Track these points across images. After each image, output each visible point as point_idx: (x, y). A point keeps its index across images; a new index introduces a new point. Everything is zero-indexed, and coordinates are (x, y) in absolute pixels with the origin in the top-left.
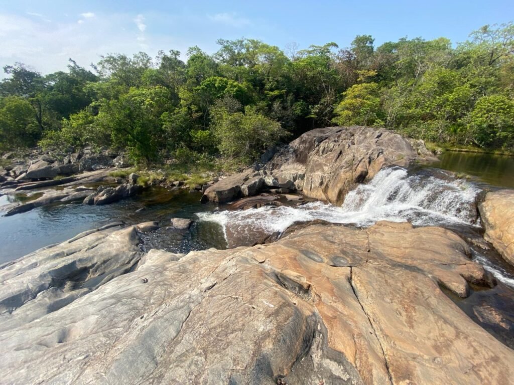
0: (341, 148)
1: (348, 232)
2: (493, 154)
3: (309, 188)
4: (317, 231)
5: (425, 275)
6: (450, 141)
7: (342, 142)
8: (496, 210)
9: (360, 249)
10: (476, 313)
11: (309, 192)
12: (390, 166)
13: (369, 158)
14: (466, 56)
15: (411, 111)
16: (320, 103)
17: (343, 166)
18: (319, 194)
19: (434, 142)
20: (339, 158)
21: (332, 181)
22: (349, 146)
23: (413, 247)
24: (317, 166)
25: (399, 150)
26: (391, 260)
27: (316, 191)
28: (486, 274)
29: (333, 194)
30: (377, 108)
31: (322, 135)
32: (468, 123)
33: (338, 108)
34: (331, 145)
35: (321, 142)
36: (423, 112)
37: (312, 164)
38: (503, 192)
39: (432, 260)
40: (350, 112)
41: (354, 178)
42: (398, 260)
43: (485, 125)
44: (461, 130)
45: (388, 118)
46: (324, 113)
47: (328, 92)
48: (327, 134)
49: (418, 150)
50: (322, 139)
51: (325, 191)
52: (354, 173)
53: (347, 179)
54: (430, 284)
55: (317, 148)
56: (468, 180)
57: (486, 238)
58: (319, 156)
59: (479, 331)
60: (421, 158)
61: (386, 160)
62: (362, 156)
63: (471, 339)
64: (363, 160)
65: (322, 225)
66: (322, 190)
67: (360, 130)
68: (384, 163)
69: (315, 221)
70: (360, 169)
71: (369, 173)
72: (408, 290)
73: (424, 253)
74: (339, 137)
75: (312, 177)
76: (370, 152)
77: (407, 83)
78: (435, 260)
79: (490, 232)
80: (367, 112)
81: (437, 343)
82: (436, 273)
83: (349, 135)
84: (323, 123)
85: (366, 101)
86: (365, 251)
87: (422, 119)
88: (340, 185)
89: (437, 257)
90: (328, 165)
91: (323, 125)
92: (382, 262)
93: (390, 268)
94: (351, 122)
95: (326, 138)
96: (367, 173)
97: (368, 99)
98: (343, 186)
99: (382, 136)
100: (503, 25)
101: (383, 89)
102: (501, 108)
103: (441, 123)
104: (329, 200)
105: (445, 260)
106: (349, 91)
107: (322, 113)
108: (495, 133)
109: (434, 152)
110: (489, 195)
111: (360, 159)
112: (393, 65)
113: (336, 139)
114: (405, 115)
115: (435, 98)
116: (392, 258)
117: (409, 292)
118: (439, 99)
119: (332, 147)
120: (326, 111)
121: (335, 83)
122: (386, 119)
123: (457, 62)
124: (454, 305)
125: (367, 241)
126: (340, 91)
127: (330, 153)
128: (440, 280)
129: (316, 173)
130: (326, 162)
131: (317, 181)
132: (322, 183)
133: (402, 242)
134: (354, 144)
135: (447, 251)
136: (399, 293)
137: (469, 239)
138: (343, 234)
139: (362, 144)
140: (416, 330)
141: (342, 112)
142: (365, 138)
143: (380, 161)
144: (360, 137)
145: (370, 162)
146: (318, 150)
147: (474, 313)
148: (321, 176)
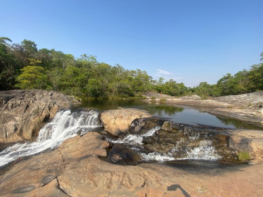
0: (27, 103)
1: (47, 156)
2: (98, 99)
3: (5, 136)
4: (22, 167)
5: (92, 156)
6: (83, 95)
7: (27, 99)
8: (105, 119)
9: (58, 163)
10: (112, 160)
11: (5, 139)
12: (61, 110)
13: (49, 107)
14: (81, 63)
15: (65, 83)
16: (2, 73)
17: (32, 114)
18: (15, 138)
19: (78, 96)
20: (27, 110)
21: (25, 126)
22: (33, 102)
23: (84, 146)
24: (8, 118)
25: (64, 101)
26: (77, 158)
27: (12, 137)
28: (110, 143)
29: (28, 134)
30: (46, 80)
31: (9, 95)
32: (88, 88)
33: (19, 78)
34: (19, 102)
35: (9, 100)
36: (70, 84)
37: (3, 117)
38: (105, 112)
39: (93, 148)
40: (29, 81)
41: (41, 120)
42: (80, 156)
43: (93, 89)
44: (86, 91)
45: (54, 86)
46: (7, 80)
47: (8, 67)
48: (13, 95)
49: (73, 100)
50: (9, 98)
51: (21, 134)
52: (41, 117)
53: (36, 122)
54: (96, 159)
55: (6, 105)
56: (94, 110)
57: (105, 130)
58: (9, 110)
59: (116, 166)
60: (75, 104)
61: (58, 107)
62: (44, 107)
63: (116, 172)
64: (45, 109)
65: (25, 161)
66: (18, 134)
67: (38, 92)
68: (58, 108)
69: (17, 160)
70: (44, 114)
71: (51, 115)
72: (89, 169)
73: (89, 147)
74: (24, 96)
75: (5, 127)
76: (48, 103)
77: (60, 70)
78: (94, 147)
79: (106, 127)
80: (41, 82)
81: (107, 185)
82: (96, 153)
83: (31, 95)
84: (7, 87)
85: (38, 76)
86: (61, 162)
87: (71, 87)
88: (32, 127)
89: (94, 145)
90: (19, 115)
91: (8, 88)
92: (73, 162)
93: (78, 163)
94: (31, 87)
95: (13, 98)
96: (49, 116)
97: (39, 75)
98: (35, 127)
99: (53, 95)
100: (90, 55)
101: (47, 71)
102: (96, 83)
103: (78, 88)
104: (26, 140)
105: (97, 145)
106: (25, 69)
107: (5, 80)
108: (96, 92)
109: (79, 100)
110: (102, 114)
111: (43, 108)
112: (51, 60)
113: (22, 97)
114: (62, 85)
115: (73, 78)
116: (77, 157)
117: (90, 170)
118: (75, 79)
119: (19, 103)
120: (9, 79)
121: (13, 63)
122: (53, 86)
123: (78, 65)
124: (106, 163)
125: (61, 155)
126: (18, 68)
127: (18, 107)
128: (98, 155)
129: (9, 123)
130: (16, 113)
131: (12, 129)
132: (16, 129)
133: (78, 146)
134: (37, 100)
135: (96, 141)
136: (86, 174)
137: (101, 132)
138: (44, 159)
139: (42, 100)
140: (99, 186)
141: (22, 81)
142: (43, 96)
143: (56, 108)
144: (39, 95)
145: (49, 109)
146: (7, 106)
147: (112, 161)
148: (14, 124)
